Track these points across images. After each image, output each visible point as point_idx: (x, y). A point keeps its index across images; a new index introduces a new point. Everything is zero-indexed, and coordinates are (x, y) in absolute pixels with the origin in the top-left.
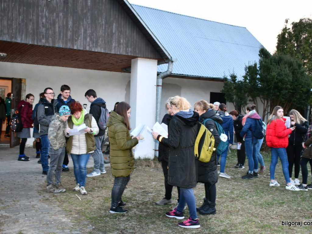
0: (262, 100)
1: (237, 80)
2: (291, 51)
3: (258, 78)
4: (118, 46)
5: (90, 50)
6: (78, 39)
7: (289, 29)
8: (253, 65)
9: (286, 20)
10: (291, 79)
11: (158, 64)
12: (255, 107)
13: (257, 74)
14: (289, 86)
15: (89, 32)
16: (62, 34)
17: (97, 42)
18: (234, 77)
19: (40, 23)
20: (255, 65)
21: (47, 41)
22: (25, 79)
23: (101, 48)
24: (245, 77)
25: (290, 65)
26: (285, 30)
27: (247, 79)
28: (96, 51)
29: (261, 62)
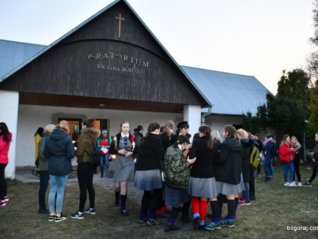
0: (271, 129)
1: (252, 116)
2: (288, 94)
3: (267, 114)
4: (177, 98)
5: (161, 101)
6: (154, 95)
7: (286, 77)
8: (263, 106)
9: (283, 71)
10: (290, 115)
11: (201, 108)
12: (272, 135)
13: (266, 112)
14: (289, 120)
15: (160, 90)
16: (144, 93)
17: (165, 97)
18: (249, 114)
19: (132, 86)
20: (264, 105)
21: (136, 97)
22: (109, 120)
23: (167, 100)
24: (258, 114)
25: (289, 104)
26: (283, 78)
27: (259, 115)
28: (164, 102)
29: (268, 104)
